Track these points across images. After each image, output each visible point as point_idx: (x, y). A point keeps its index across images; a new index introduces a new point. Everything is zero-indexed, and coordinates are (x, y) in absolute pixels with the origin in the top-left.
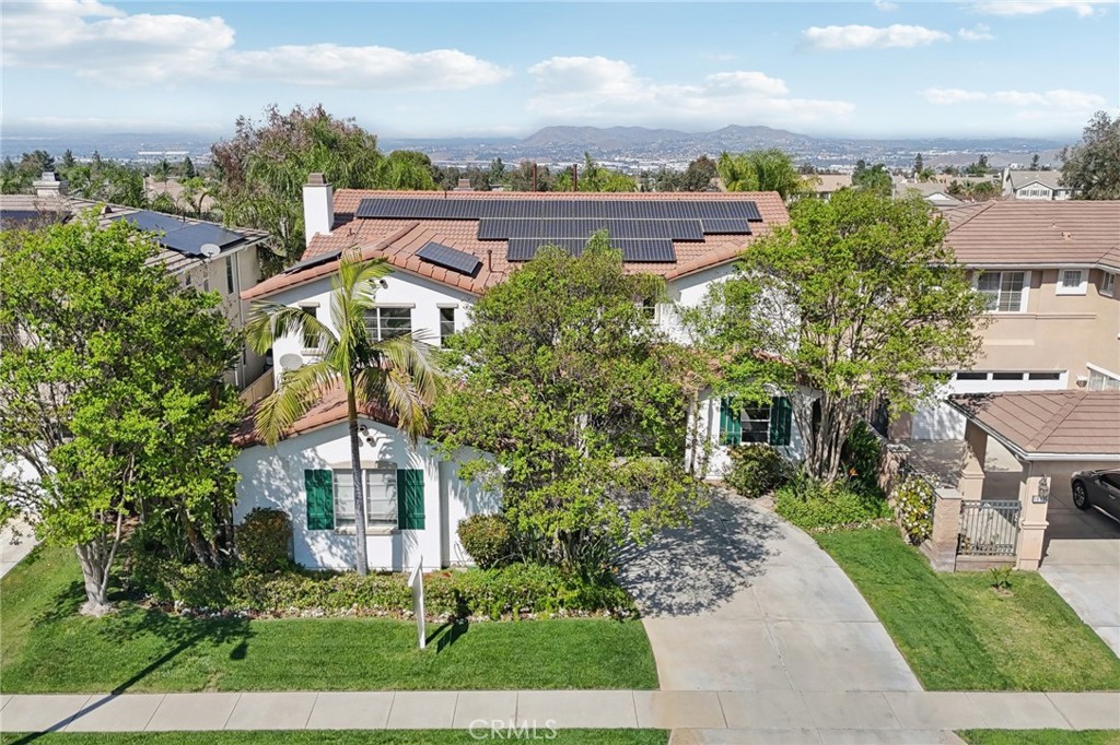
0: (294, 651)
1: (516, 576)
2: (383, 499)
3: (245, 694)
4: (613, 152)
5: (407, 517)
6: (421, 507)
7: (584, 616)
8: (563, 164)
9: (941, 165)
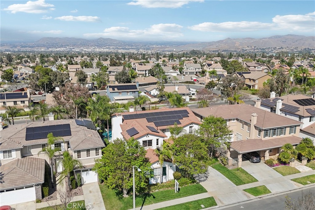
4: (66, 45)
8: (50, 49)
9: (157, 49)
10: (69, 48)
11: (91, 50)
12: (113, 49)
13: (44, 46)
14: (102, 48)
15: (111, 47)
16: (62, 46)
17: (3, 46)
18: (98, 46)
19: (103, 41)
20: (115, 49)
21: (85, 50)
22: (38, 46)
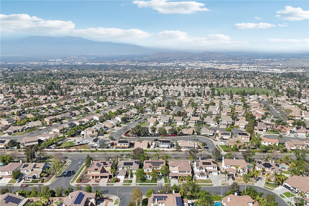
0: (147, 182)
6: (150, 177)
7: (155, 181)
8: (160, 64)
10: (176, 63)
11: (195, 65)
13: (156, 60)
14: (205, 62)
15: (215, 61)
16: (171, 61)
17: (125, 60)
18: (202, 60)
19: (208, 55)
21: (190, 64)
22: (151, 61)
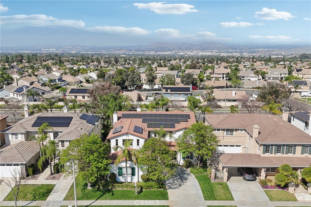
0: (118, 194)
1: (149, 184)
2: (130, 171)
3: (113, 201)
5: (133, 174)
6: (135, 172)
7: (159, 189)
8: (158, 53)
9: (263, 53)
10: (174, 52)
11: (195, 54)
12: (216, 52)
13: (153, 50)
14: (205, 51)
15: (215, 51)
16: (169, 50)
17: (122, 50)
18: (201, 50)
19: (207, 45)
20: (217, 53)
21: (189, 53)
22: (149, 51)
